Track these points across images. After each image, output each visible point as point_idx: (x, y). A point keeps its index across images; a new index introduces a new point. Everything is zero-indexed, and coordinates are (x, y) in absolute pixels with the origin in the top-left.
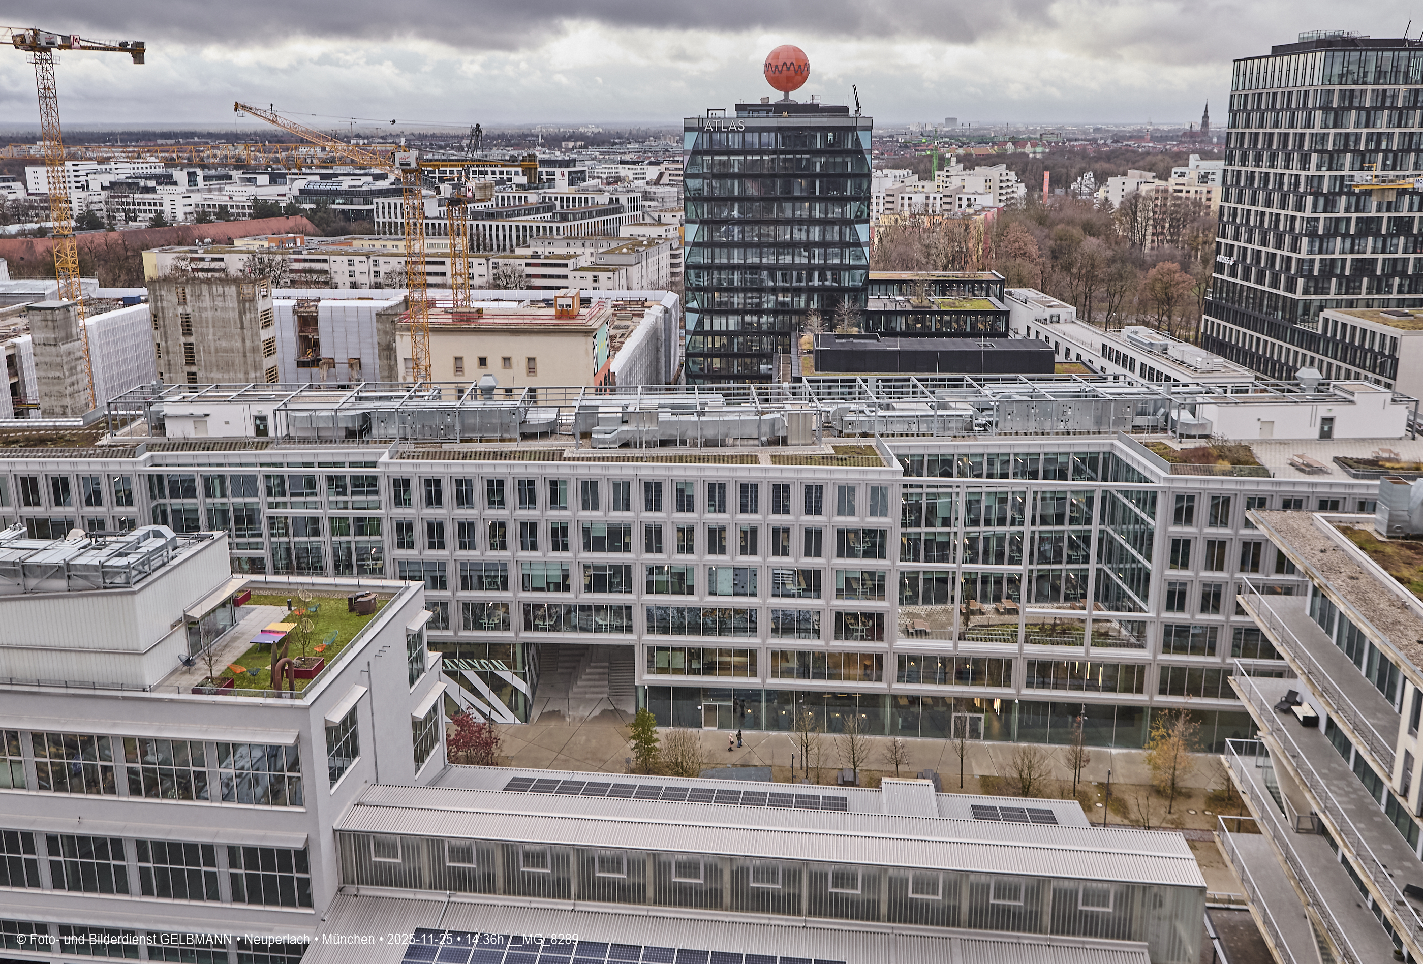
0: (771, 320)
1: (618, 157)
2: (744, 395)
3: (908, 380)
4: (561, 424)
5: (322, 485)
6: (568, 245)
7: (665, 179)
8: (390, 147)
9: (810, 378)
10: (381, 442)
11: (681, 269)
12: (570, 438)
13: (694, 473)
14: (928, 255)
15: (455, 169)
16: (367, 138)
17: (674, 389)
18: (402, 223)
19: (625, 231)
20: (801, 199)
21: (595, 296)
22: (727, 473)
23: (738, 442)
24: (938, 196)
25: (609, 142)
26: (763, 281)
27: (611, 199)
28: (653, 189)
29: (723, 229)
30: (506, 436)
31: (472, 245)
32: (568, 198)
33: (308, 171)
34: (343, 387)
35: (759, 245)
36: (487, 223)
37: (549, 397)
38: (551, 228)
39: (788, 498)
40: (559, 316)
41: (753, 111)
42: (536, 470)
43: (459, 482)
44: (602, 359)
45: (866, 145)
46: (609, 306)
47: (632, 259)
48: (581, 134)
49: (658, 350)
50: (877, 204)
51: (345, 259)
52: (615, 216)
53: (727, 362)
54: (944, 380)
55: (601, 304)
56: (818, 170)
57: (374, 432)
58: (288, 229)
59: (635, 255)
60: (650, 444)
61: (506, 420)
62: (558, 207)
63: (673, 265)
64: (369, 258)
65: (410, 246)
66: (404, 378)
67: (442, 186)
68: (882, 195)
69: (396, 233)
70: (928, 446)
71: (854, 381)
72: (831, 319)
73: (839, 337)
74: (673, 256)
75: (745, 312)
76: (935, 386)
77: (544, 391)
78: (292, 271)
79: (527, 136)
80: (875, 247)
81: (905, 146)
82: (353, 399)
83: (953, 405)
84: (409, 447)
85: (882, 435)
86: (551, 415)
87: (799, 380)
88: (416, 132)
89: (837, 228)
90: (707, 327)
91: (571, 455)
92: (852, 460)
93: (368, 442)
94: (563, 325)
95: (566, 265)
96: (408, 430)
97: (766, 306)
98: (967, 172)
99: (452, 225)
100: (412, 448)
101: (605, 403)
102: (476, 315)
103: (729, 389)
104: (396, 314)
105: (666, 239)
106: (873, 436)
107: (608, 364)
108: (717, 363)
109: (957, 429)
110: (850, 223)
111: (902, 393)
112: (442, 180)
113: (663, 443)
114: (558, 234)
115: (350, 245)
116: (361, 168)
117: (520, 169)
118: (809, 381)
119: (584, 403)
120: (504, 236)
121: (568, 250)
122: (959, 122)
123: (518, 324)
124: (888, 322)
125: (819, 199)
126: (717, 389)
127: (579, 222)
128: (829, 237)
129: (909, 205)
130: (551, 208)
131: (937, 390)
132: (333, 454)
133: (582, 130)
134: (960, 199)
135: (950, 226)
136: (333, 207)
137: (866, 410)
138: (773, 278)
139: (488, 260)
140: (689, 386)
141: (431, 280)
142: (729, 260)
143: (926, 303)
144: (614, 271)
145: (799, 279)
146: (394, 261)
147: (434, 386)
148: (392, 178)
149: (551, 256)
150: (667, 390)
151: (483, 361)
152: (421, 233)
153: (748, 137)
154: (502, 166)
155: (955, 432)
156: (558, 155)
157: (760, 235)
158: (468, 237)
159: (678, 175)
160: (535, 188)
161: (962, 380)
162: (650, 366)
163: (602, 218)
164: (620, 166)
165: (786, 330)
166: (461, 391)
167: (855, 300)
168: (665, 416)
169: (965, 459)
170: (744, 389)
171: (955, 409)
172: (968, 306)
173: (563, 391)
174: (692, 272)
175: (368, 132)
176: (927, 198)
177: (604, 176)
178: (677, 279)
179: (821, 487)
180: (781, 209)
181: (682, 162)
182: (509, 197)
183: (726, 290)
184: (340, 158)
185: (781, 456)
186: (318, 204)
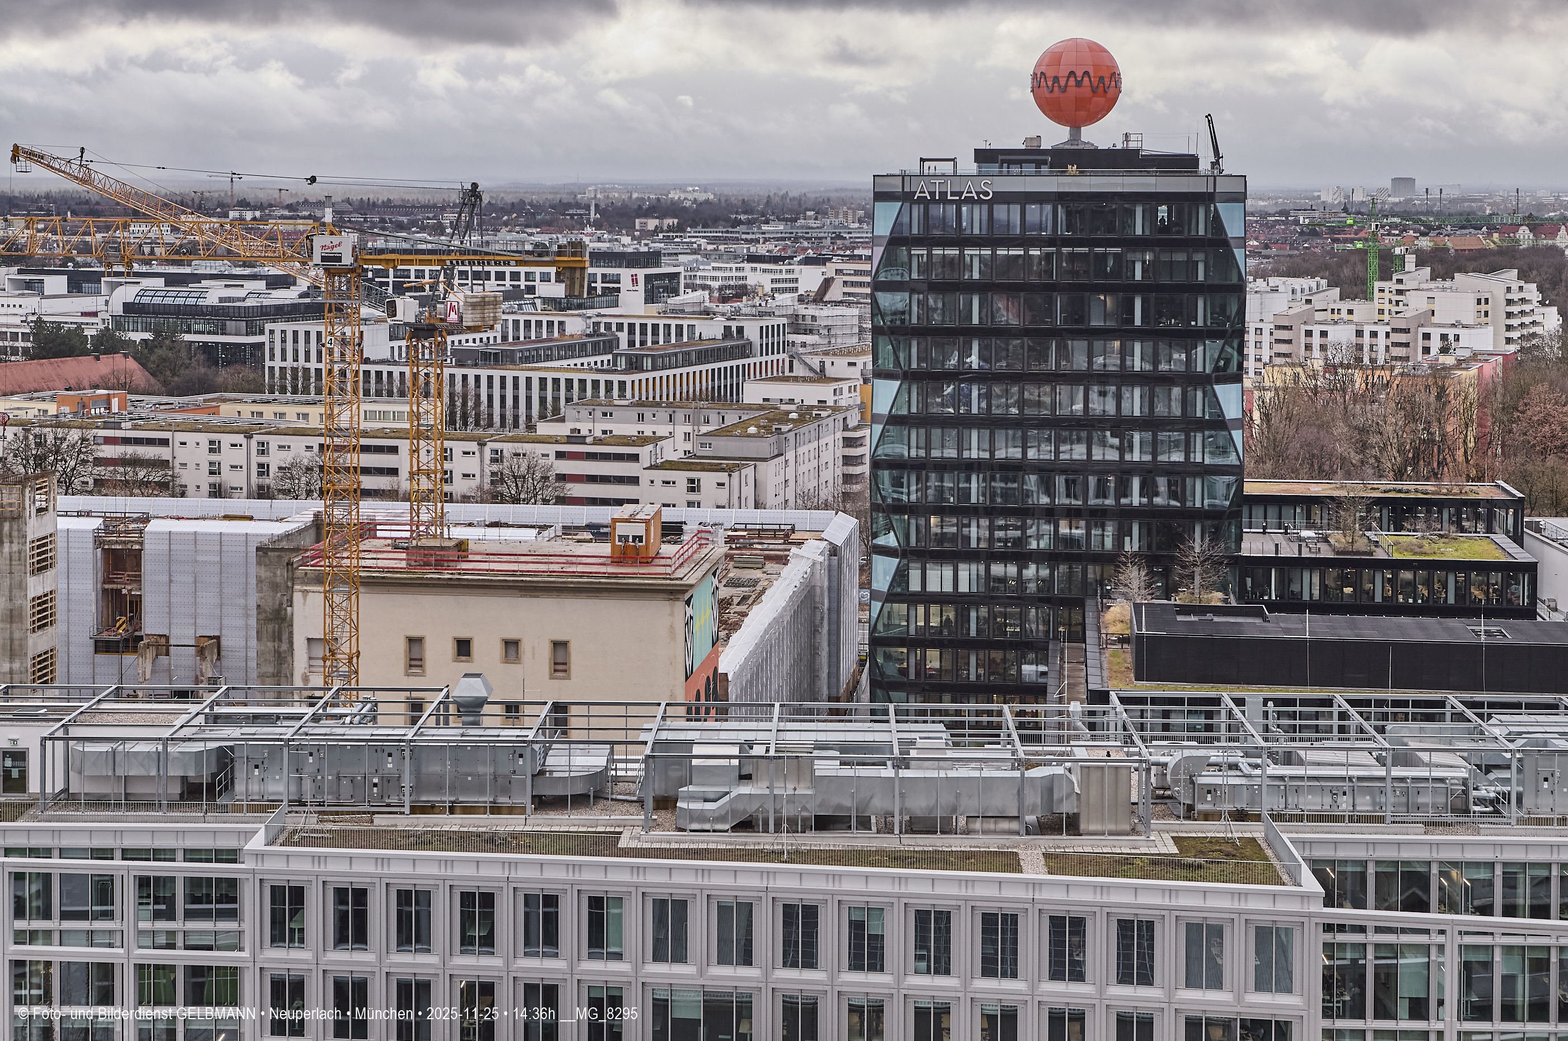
0: (1045, 573)
1: (743, 249)
2: (990, 725)
3: (1328, 702)
4: (616, 780)
5: (127, 895)
6: (641, 418)
7: (835, 293)
8: (303, 226)
9: (1123, 694)
10: (252, 809)
11: (865, 469)
12: (633, 808)
13: (886, 887)
14: (1363, 447)
15: (427, 268)
16: (261, 207)
17: (845, 712)
18: (318, 371)
19: (753, 393)
20: (1105, 334)
21: (692, 519)
22: (953, 890)
23: (977, 825)
24: (1382, 330)
25: (727, 220)
26: (1028, 494)
27: (727, 329)
28: (811, 310)
29: (949, 390)
30: (503, 800)
31: (452, 414)
32: (644, 326)
33: (144, 269)
34: (182, 695)
35: (1020, 424)
36: (484, 373)
37: (595, 723)
38: (609, 384)
39: (1081, 946)
40: (621, 557)
41: (1010, 163)
42: (561, 874)
43: (404, 897)
44: (702, 648)
45: (1233, 229)
46: (721, 541)
47: (764, 446)
48: (673, 203)
49: (814, 631)
50: (1258, 344)
51: (204, 438)
52: (734, 363)
53: (956, 659)
54: (1404, 703)
55: (703, 535)
56: (1138, 276)
57: (239, 787)
58: (96, 379)
59: (772, 439)
60: (794, 826)
61: (504, 769)
62: (624, 344)
63: (848, 460)
64: (249, 437)
65: (331, 416)
66: (306, 679)
67: (399, 302)
68: (1267, 328)
69: (306, 391)
70: (1375, 843)
71: (1217, 701)
72: (1166, 574)
73: (1185, 610)
74: (849, 442)
75: (990, 556)
76: (1385, 717)
77: (583, 710)
78: (99, 462)
79: (569, 206)
80: (1255, 431)
81: (1312, 232)
82: (201, 719)
83: (1425, 756)
84: (307, 821)
85: (1278, 817)
86: (595, 760)
87: (1101, 697)
88: (355, 197)
89: (1176, 391)
90: (915, 586)
91: (633, 844)
92: (1215, 869)
93: (225, 809)
94: (625, 575)
95: (635, 458)
96: (308, 785)
97: (1034, 545)
98: (1440, 283)
99: (415, 376)
100: (312, 822)
101: (707, 736)
102: (453, 555)
103: (958, 713)
104: (297, 550)
105: (836, 409)
106: (1258, 818)
107: (713, 658)
108: (934, 659)
109: (1435, 807)
110: (1205, 381)
111: (1317, 729)
112: (400, 289)
113: (823, 823)
114: (622, 395)
115: (215, 411)
116: (245, 265)
117: (552, 270)
118: (1123, 700)
119: (664, 735)
120: (516, 398)
121: (641, 427)
122: (1420, 185)
123: (535, 573)
124: (1281, 583)
125: (1140, 334)
126: (934, 712)
127: (664, 373)
128: (1160, 409)
129: (1323, 348)
130: (609, 346)
131: (1390, 726)
132: (153, 832)
133: (674, 195)
134: (1427, 336)
135: (1408, 391)
136: (188, 337)
137: (1243, 763)
138: (1049, 489)
139: (482, 445)
140: (877, 705)
141: (368, 482)
142: (960, 450)
143: (1361, 545)
144: (730, 470)
145: (1102, 492)
146: (298, 444)
147: (363, 695)
148: (303, 284)
149: (608, 438)
150: (833, 712)
151: (463, 647)
152: (355, 392)
153: (1000, 212)
154: (519, 263)
155: (1430, 815)
156: (626, 243)
157: (1022, 403)
158: (446, 399)
159: (861, 284)
160: (580, 307)
161: (1441, 704)
162: (796, 663)
163: (710, 366)
164: (747, 266)
165: (1075, 594)
166: (417, 707)
167: (1215, 536)
168: (827, 767)
169: (1454, 873)
170: (990, 713)
171: (1429, 765)
172: (1450, 552)
173: (621, 710)
174: (885, 475)
175: (263, 197)
176: (1359, 333)
177: (715, 284)
178: (856, 488)
179: (1150, 925)
180: (1063, 353)
181: (869, 258)
182: (527, 323)
183: (953, 511)
184: (208, 245)
185: (1064, 856)
186: (157, 333)
